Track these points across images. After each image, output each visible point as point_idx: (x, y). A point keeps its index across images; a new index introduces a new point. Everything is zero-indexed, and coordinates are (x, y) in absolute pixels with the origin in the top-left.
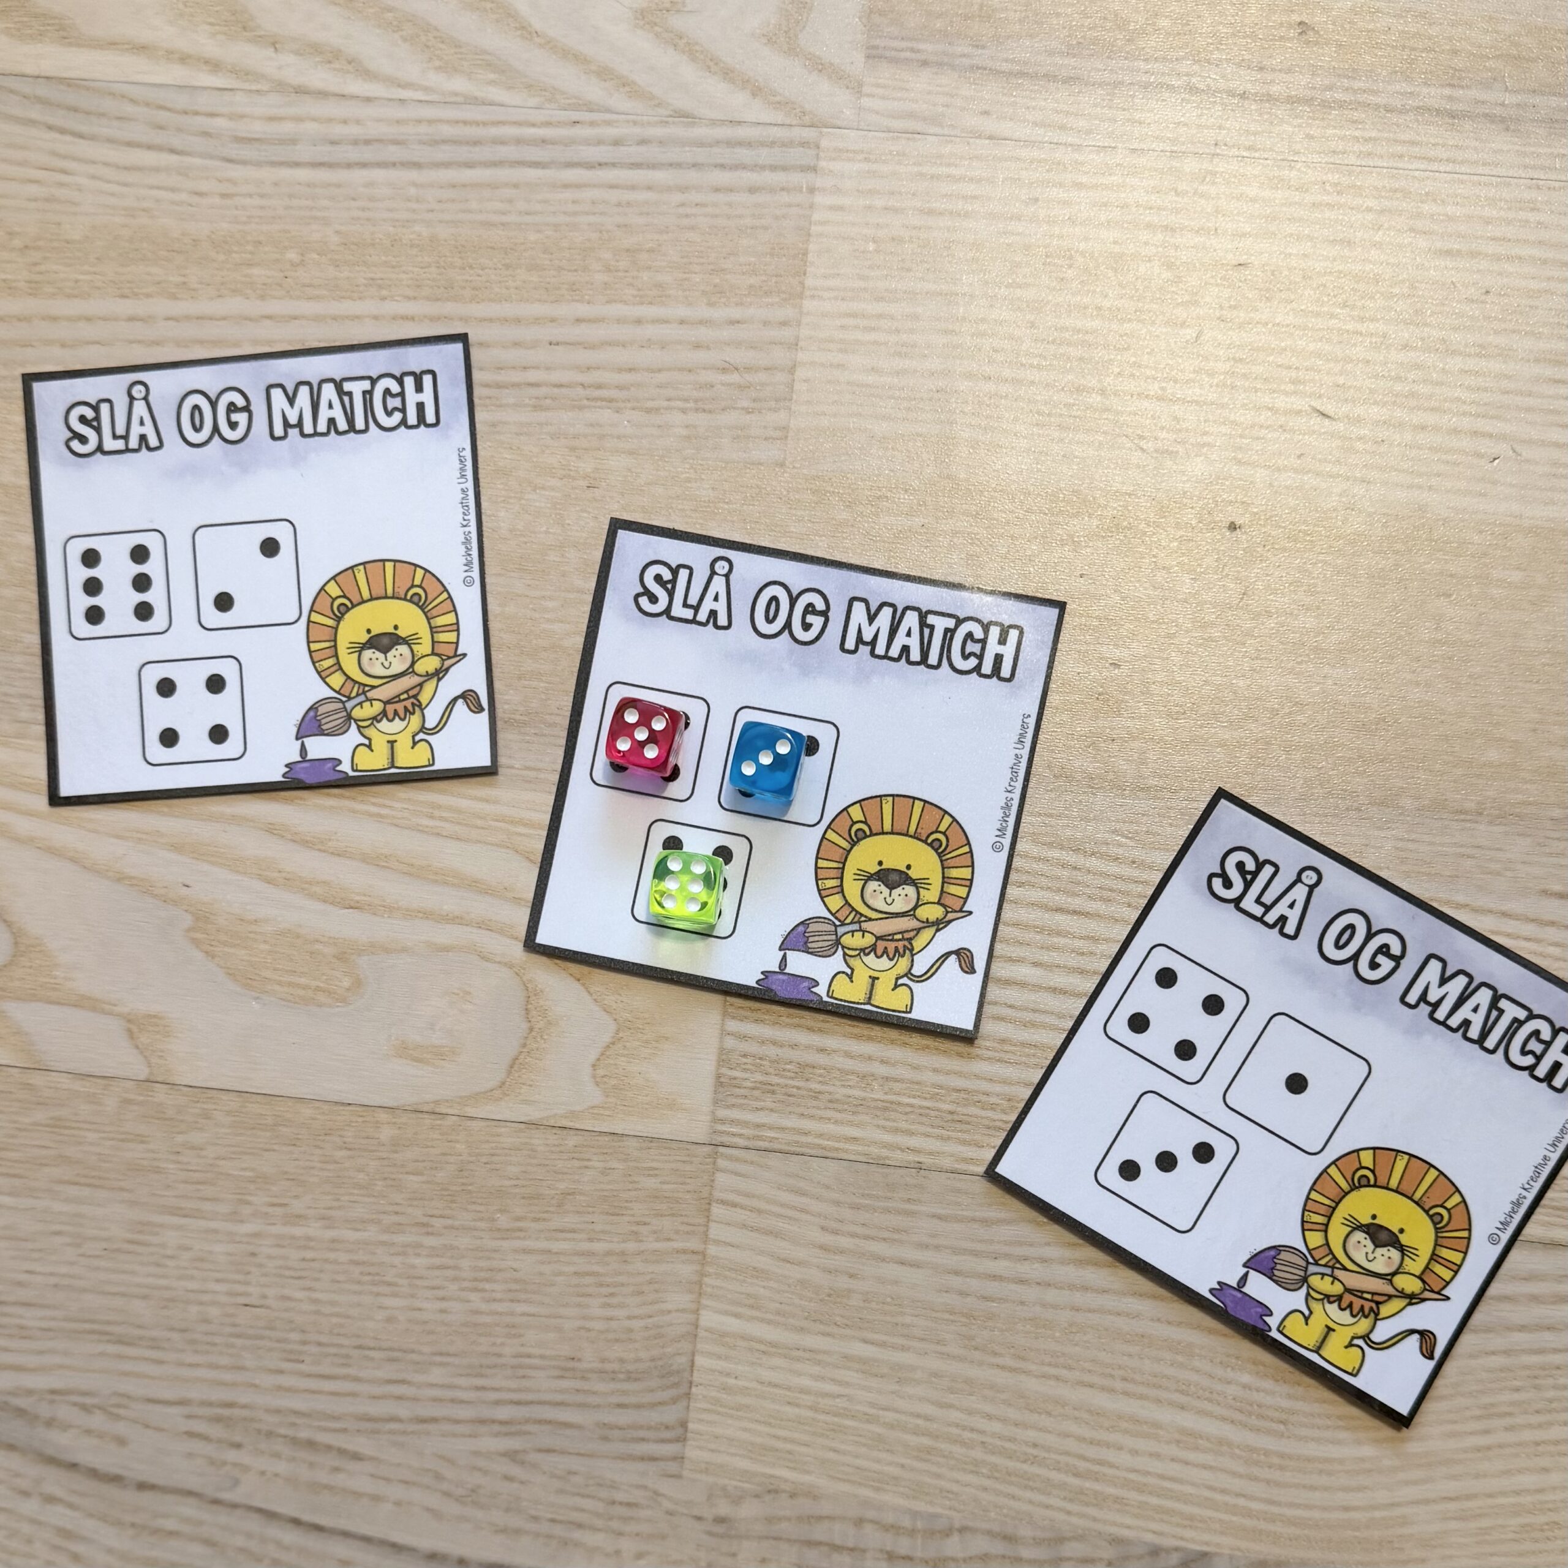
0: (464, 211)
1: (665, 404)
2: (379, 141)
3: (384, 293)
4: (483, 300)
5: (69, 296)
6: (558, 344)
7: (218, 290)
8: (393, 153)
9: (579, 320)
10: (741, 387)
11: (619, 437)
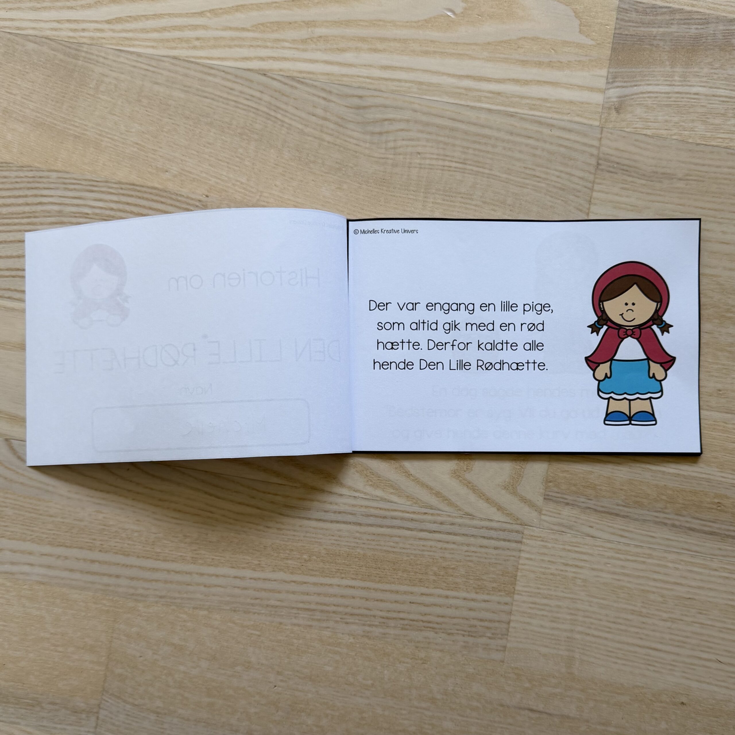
0: (377, 545)
1: (456, 632)
2: (345, 513)
3: (343, 576)
4: (383, 582)
5: (209, 565)
6: (413, 603)
7: (274, 568)
8: (350, 518)
9: (422, 594)
10: (488, 628)
11: (436, 644)
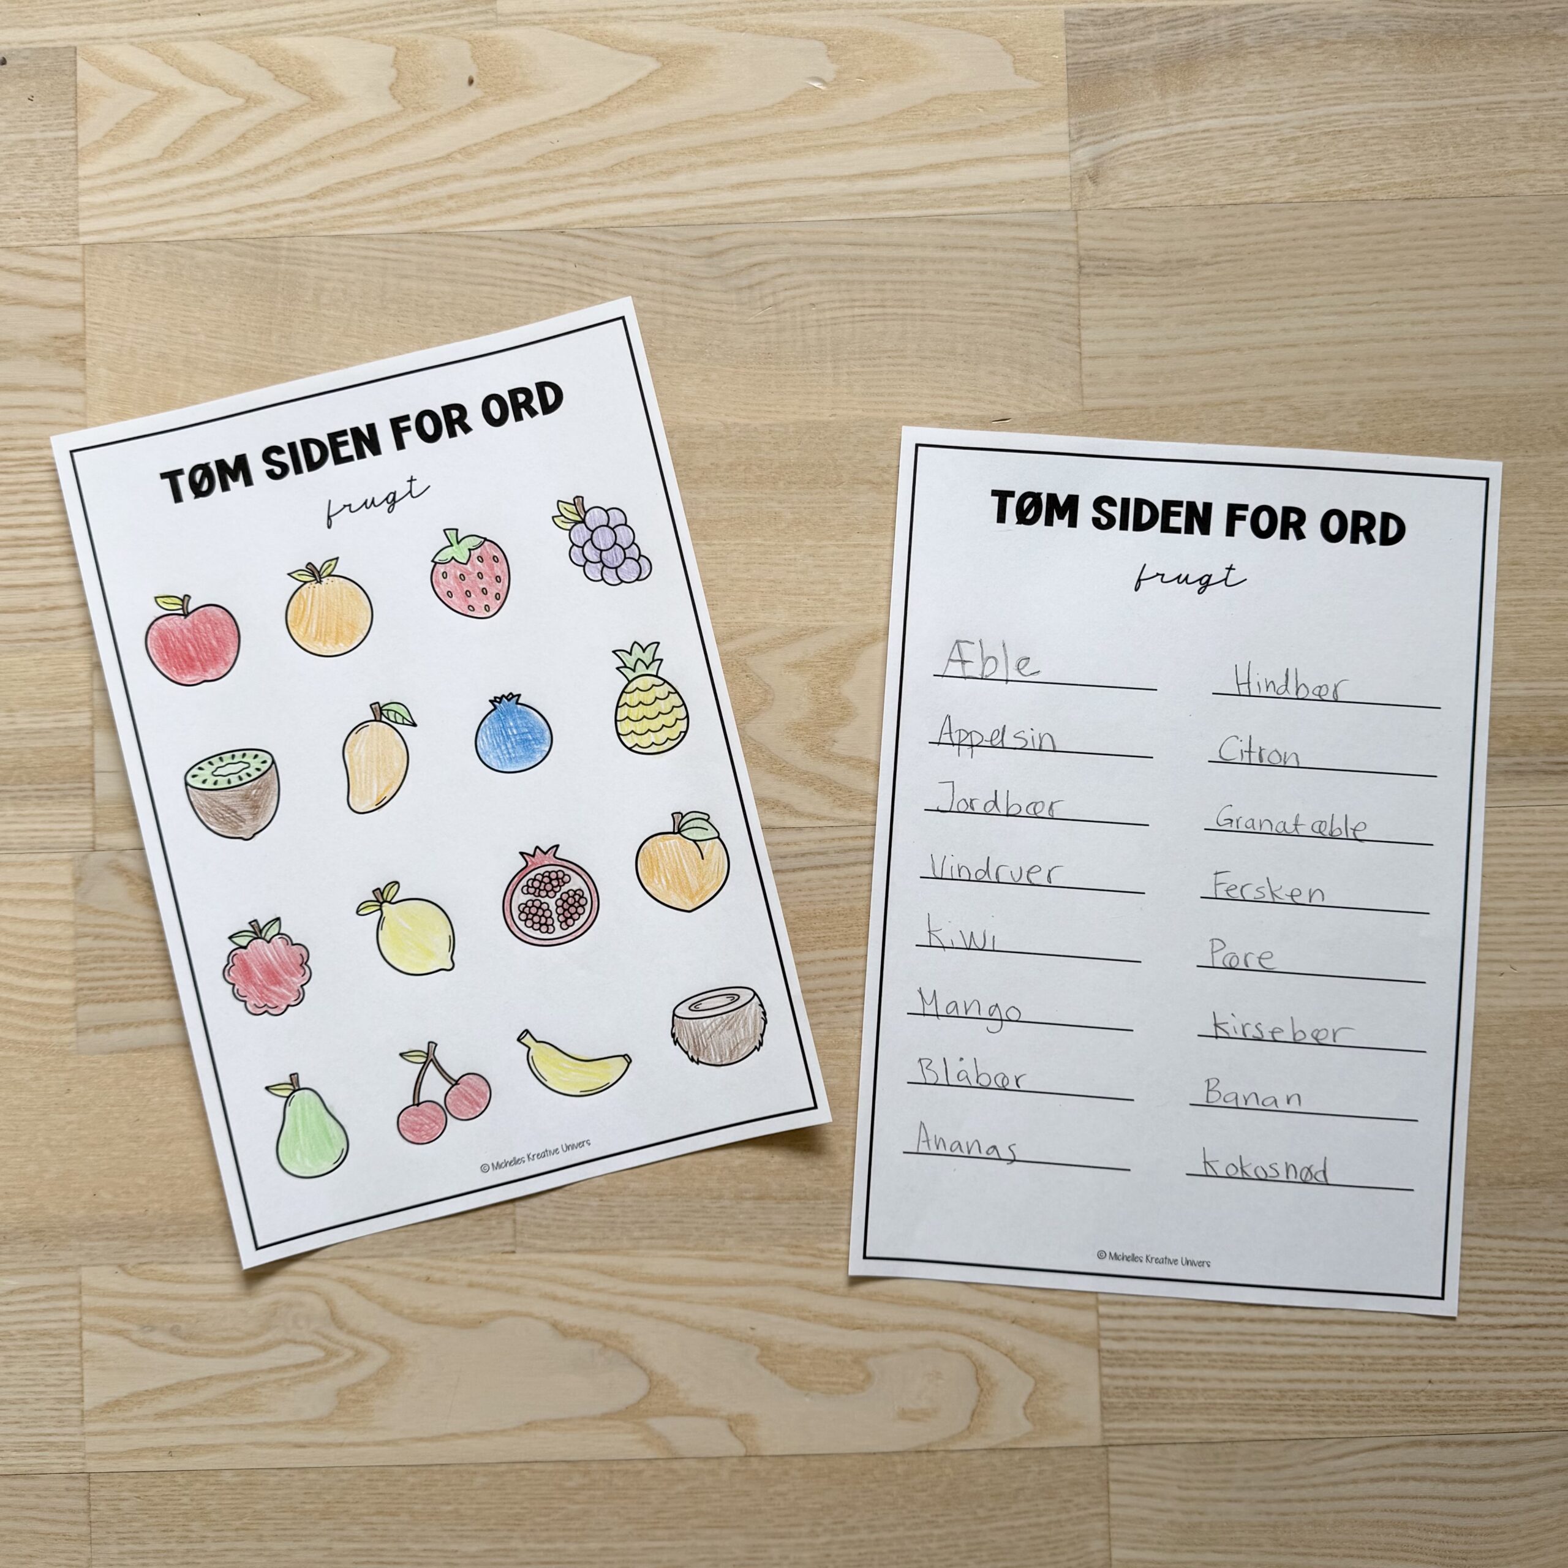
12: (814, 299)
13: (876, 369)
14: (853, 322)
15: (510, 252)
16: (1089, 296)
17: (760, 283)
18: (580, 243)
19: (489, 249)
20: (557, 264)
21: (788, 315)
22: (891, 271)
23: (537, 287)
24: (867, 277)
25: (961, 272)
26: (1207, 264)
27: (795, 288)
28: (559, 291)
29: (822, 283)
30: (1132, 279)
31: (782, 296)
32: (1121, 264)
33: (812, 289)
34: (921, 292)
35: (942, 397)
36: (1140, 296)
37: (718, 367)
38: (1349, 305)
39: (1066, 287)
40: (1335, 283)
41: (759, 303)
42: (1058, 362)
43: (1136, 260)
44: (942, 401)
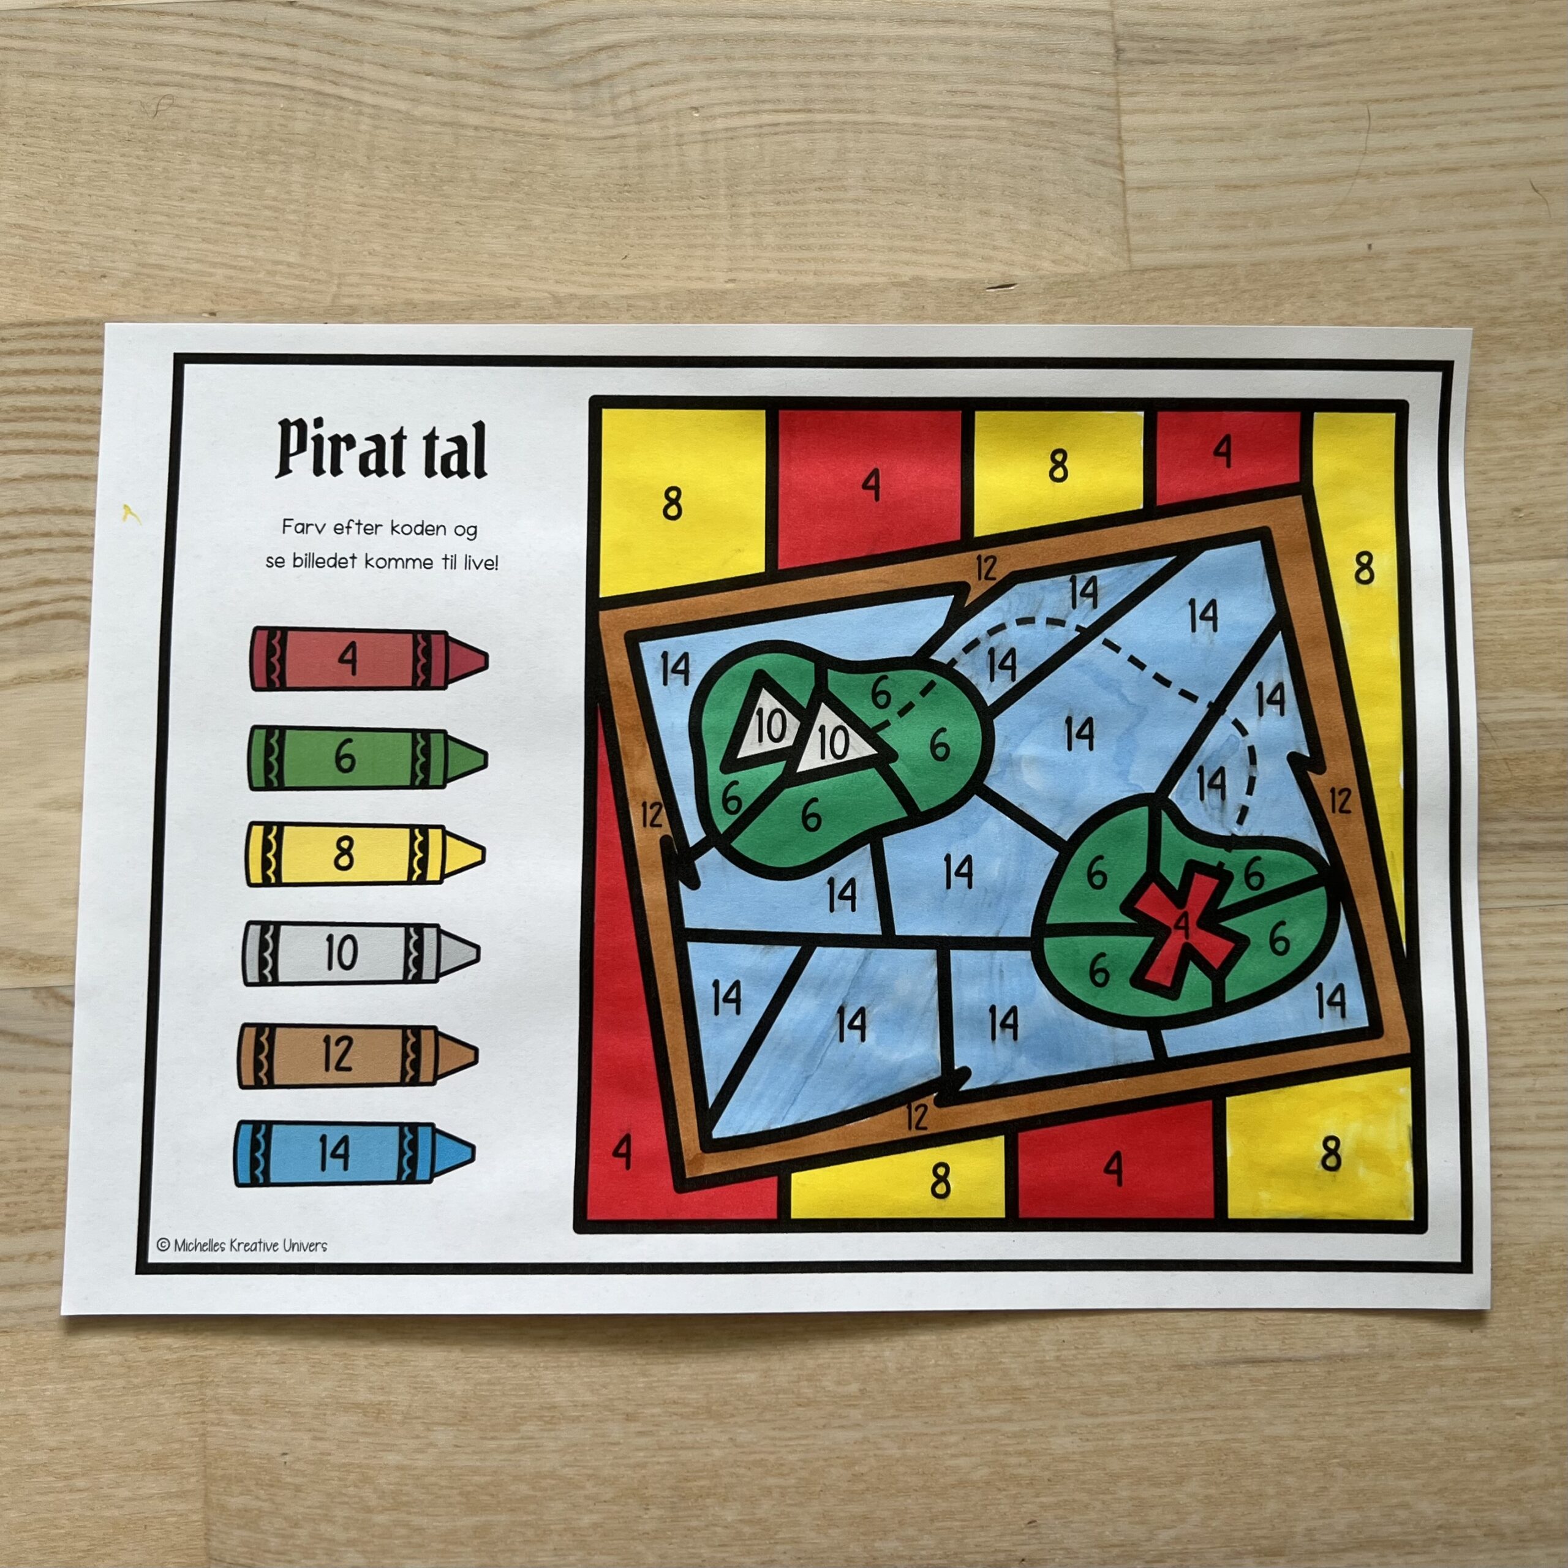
12: (695, 100)
13: (798, 208)
14: (760, 135)
15: (207, 33)
16: (1132, 94)
17: (609, 77)
18: (321, 19)
19: (174, 30)
20: (284, 52)
21: (655, 125)
22: (820, 57)
23: (248, 87)
24: (782, 66)
25: (932, 58)
26: (1314, 46)
27: (666, 83)
28: (286, 92)
29: (710, 76)
30: (1199, 69)
31: (644, 96)
32: (1181, 46)
33: (693, 85)
34: (868, 88)
35: (905, 250)
36: (1214, 94)
37: (542, 206)
38: (1539, 105)
39: (1096, 81)
40: (1515, 72)
41: (608, 108)
42: (1088, 195)
43: (1204, 40)
44: (906, 256)
